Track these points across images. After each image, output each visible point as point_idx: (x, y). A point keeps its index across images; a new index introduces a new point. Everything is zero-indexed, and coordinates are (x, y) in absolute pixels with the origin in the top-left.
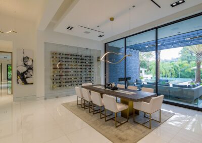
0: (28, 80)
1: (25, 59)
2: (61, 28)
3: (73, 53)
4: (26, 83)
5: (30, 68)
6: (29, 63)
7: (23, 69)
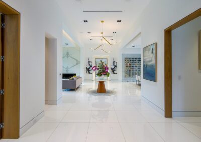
0: (115, 72)
1: (114, 62)
2: (130, 46)
3: (135, 58)
4: (114, 73)
5: (116, 67)
6: (115, 64)
7: (113, 67)
